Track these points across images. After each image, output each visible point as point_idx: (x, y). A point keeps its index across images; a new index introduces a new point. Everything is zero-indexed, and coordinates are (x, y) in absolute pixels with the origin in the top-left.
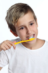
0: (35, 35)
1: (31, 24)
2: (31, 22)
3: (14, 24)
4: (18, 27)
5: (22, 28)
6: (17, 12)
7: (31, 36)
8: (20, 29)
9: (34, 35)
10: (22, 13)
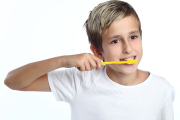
0: (137, 58)
1: (133, 38)
2: (133, 33)
3: (101, 32)
4: (109, 39)
5: (115, 42)
6: (111, 10)
7: (129, 58)
8: (112, 43)
9: (135, 56)
10: (121, 12)
